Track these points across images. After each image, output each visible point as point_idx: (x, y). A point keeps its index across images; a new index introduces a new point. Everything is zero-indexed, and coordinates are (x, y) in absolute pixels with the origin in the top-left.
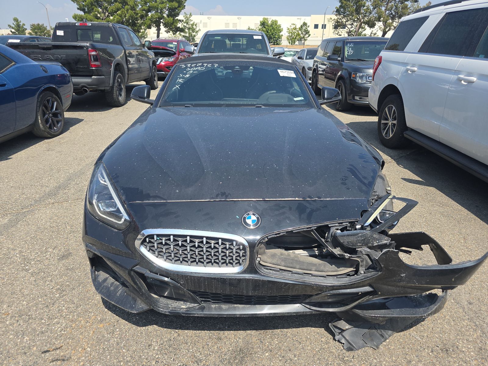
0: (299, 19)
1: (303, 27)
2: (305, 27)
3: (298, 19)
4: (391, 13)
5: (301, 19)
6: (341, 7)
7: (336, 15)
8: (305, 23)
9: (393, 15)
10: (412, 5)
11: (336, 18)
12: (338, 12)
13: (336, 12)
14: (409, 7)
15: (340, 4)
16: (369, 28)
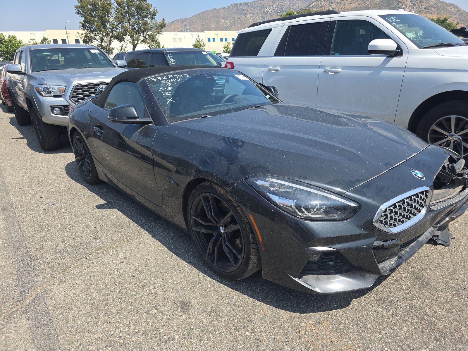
0: (33, 34)
1: (44, 42)
2: (46, 42)
3: (31, 34)
4: (134, 28)
5: (34, 34)
6: (85, 21)
7: (84, 30)
8: (46, 38)
9: (136, 30)
10: (151, 21)
11: (84, 32)
12: (84, 26)
13: (82, 27)
14: (148, 23)
15: (83, 19)
16: (119, 42)
